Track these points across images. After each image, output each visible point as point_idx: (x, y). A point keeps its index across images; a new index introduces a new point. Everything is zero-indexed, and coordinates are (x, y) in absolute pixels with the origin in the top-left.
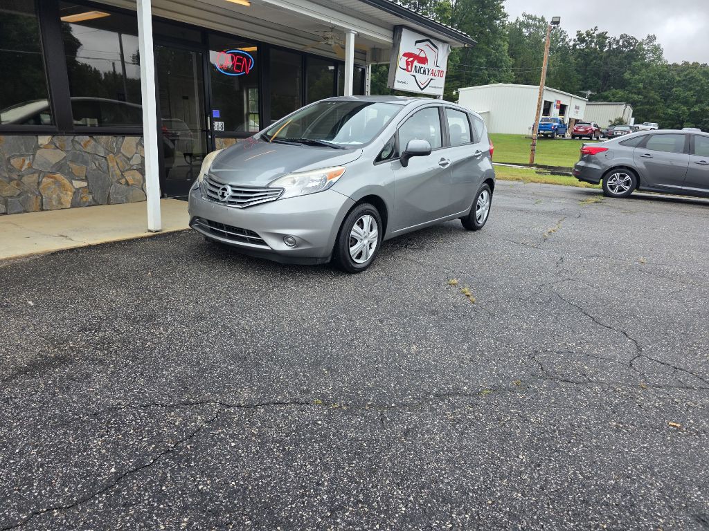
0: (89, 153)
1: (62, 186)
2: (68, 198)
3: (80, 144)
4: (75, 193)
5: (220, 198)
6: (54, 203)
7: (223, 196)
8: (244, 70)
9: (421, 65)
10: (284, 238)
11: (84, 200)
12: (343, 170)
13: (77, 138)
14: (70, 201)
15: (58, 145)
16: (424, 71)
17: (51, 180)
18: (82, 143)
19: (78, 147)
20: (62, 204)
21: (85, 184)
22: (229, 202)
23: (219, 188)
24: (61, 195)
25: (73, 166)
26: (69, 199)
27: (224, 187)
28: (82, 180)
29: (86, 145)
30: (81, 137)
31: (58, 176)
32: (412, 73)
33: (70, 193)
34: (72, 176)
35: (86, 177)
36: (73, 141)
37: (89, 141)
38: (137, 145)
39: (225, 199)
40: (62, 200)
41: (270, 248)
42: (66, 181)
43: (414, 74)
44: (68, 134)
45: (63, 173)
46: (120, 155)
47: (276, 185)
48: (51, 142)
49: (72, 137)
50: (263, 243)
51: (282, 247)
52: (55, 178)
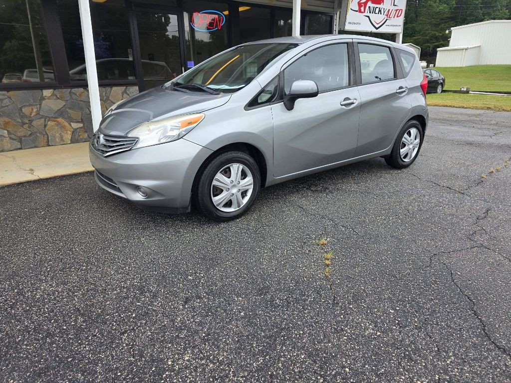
0: (84, 102)
1: (63, 127)
2: (68, 136)
3: (76, 95)
4: (73, 132)
6: (57, 140)
8: (217, 26)
9: (376, 6)
11: (81, 137)
12: (200, 117)
13: (73, 90)
14: (70, 138)
15: (58, 96)
16: (380, 11)
17: (56, 123)
18: (77, 94)
19: (74, 97)
20: (64, 141)
21: (81, 125)
24: (63, 134)
25: (70, 111)
26: (69, 137)
28: (79, 122)
29: (80, 95)
30: (76, 89)
31: (60, 120)
32: (366, 14)
33: (69, 132)
34: (71, 120)
35: (82, 119)
36: (70, 92)
37: (83, 92)
38: (123, 94)
39: (98, 147)
40: (64, 138)
42: (66, 124)
43: (368, 14)
44: (66, 87)
45: (63, 118)
46: (109, 101)
47: (133, 134)
48: (53, 95)
49: (69, 90)
50: (119, 190)
52: (57, 122)
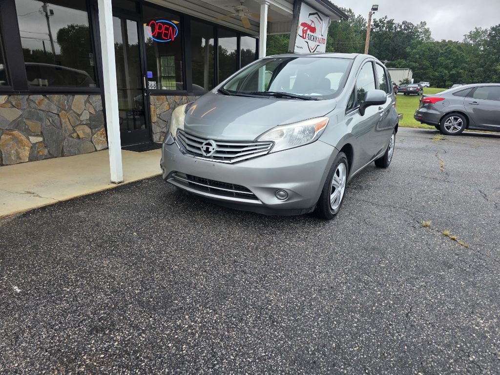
0: (43, 111)
1: (19, 142)
2: (25, 153)
3: (35, 102)
4: (31, 148)
5: (204, 154)
6: (13, 158)
7: (207, 151)
8: (170, 38)
9: (312, 34)
10: (275, 192)
11: (41, 153)
12: (326, 121)
13: (31, 97)
14: (28, 155)
15: (14, 104)
16: (314, 39)
17: (11, 136)
18: (37, 102)
19: (33, 105)
20: (20, 159)
21: (40, 139)
22: (214, 157)
23: (201, 143)
24: (19, 150)
25: (28, 122)
26: (27, 153)
27: (207, 142)
28: (37, 135)
29: (40, 103)
30: (35, 96)
31: (16, 132)
32: (306, 40)
33: (27, 148)
34: (28, 133)
35: (41, 132)
36: (28, 99)
37: (43, 100)
38: (85, 102)
39: (209, 155)
40: (21, 155)
41: (261, 203)
42: (23, 138)
43: (308, 41)
44: (23, 93)
45: (20, 130)
46: (71, 111)
47: (265, 138)
48: (8, 102)
49: (27, 96)
50: (254, 197)
51: (274, 201)
52: (13, 135)
